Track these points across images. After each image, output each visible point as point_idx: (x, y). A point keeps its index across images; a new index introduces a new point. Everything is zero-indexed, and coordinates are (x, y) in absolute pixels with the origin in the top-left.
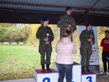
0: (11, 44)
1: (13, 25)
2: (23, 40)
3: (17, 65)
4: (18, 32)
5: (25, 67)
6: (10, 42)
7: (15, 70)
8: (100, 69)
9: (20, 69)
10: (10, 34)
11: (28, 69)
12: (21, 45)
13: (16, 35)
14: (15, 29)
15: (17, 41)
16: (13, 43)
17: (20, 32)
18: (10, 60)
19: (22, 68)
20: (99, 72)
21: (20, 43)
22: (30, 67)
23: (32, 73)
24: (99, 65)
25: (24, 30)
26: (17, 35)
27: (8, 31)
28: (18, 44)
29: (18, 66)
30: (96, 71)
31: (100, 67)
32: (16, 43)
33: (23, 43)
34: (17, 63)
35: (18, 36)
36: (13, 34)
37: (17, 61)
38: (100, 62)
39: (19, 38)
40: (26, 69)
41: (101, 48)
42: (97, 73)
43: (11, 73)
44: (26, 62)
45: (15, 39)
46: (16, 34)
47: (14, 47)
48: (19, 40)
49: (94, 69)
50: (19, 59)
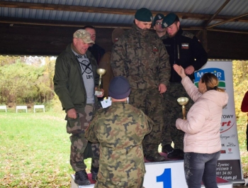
0: (12, 108)
1: (18, 59)
2: (42, 98)
3: (28, 163)
4: (29, 78)
5: (49, 169)
6: (10, 104)
7: (23, 178)
8: (242, 170)
9: (38, 175)
10: (9, 83)
11: (58, 173)
12: (38, 111)
13: (24, 86)
14: (22, 71)
15: (28, 101)
16: (19, 107)
17: (36, 76)
18: (10, 150)
19: (42, 172)
20: (239, 178)
21: (36, 107)
22: (63, 168)
23: (68, 183)
24: (239, 161)
25: (45, 73)
26: (29, 87)
27: (3, 75)
28: (30, 110)
29: (31, 167)
30: (232, 175)
31: (242, 165)
32: (25, 107)
33: (42, 106)
34: (28, 159)
35: (32, 88)
36: (18, 82)
37: (29, 153)
38: (241, 153)
39: (32, 93)
40: (51, 173)
41: (243, 117)
42: (235, 180)
43: (13, 184)
44: (52, 154)
45: (24, 96)
46: (25, 83)
47: (21, 117)
48: (34, 99)
49: (227, 171)
50: (35, 148)
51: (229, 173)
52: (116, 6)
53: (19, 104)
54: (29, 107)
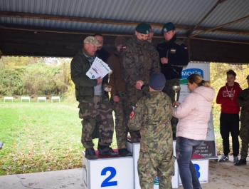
0: (34, 99)
1: (39, 60)
2: (58, 91)
3: (47, 142)
4: (48, 75)
5: (64, 147)
6: (32, 96)
7: (44, 153)
8: (216, 149)
9: (55, 151)
10: (32, 79)
11: (71, 150)
12: (55, 101)
13: (44, 82)
14: (42, 69)
15: (47, 93)
16: (39, 98)
17: (53, 74)
18: (33, 132)
19: (59, 149)
20: (214, 155)
21: (53, 98)
22: (75, 146)
23: (79, 158)
24: (214, 142)
25: (60, 71)
26: (48, 82)
27: (27, 72)
28: (48, 100)
29: (50, 145)
30: (208, 153)
31: (216, 145)
32: (44, 98)
33: (58, 98)
34: (48, 139)
35: (50, 83)
36: (39, 78)
37: (48, 134)
38: (216, 136)
39: (50, 87)
40: (66, 150)
41: (217, 108)
42: (210, 157)
43: (36, 158)
44: (66, 135)
45: (44, 89)
46: (45, 79)
47: (41, 106)
48: (52, 92)
49: (204, 150)
50: (53, 130)
51: (206, 151)
52: (118, 18)
53: (39, 95)
54: (47, 98)
